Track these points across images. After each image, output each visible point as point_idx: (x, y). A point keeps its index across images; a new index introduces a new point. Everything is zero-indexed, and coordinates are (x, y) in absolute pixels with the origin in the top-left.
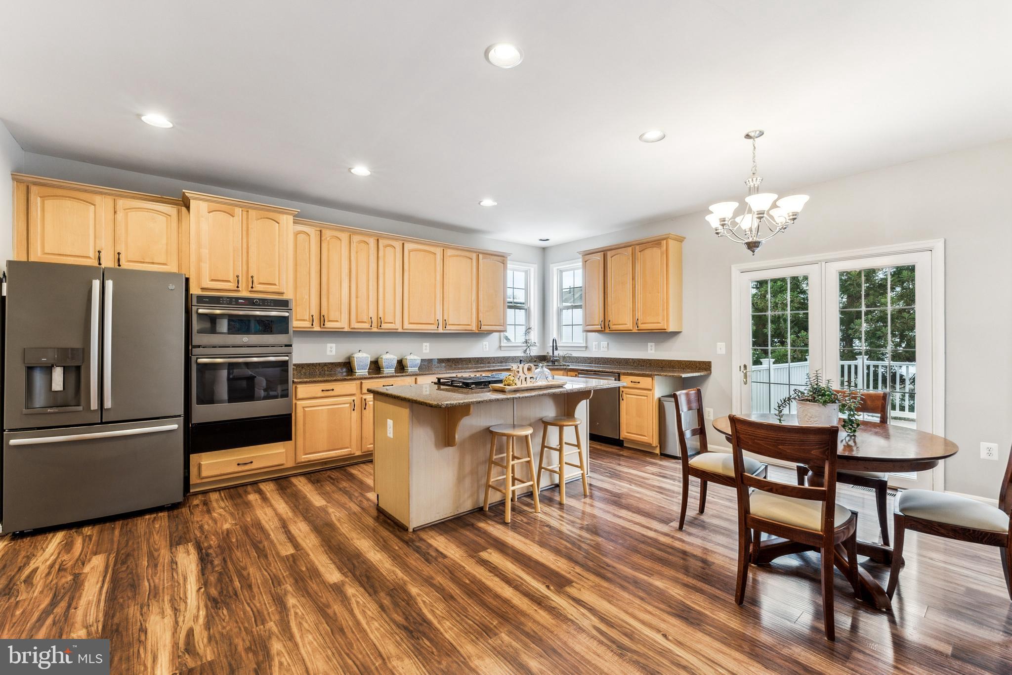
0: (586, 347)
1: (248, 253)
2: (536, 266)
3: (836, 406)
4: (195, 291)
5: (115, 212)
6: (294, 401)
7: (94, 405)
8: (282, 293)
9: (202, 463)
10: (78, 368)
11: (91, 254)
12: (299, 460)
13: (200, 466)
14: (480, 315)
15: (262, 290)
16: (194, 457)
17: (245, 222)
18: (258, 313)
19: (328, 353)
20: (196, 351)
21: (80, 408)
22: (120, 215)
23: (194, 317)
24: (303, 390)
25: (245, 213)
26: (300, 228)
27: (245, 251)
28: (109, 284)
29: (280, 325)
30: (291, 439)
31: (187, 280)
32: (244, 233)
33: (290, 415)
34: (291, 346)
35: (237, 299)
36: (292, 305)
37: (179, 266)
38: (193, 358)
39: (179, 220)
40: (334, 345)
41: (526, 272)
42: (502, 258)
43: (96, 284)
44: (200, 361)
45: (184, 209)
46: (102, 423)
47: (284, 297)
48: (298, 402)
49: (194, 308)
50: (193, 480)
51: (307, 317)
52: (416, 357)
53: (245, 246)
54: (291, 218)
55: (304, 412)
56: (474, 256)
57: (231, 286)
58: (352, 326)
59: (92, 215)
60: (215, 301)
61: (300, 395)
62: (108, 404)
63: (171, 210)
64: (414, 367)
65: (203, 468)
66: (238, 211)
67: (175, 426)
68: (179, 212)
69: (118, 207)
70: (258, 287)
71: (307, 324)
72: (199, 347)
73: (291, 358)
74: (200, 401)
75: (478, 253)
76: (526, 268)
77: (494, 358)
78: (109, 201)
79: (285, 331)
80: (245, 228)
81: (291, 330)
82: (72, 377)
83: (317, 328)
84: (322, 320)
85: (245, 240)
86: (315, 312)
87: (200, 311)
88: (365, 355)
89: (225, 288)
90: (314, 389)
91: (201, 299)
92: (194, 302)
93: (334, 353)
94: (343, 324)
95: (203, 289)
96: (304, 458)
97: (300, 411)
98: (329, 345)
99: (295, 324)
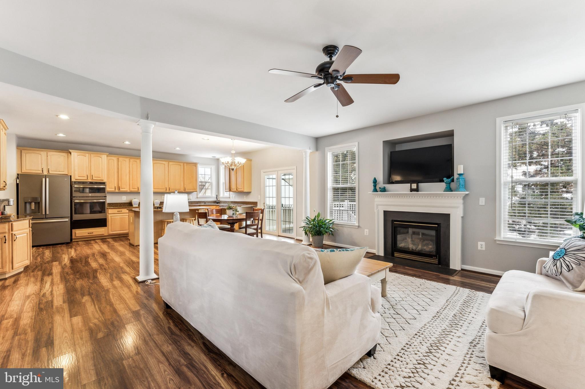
0: (230, 197)
1: (91, 168)
2: (214, 166)
3: (232, 210)
4: (73, 180)
5: (47, 156)
6: (107, 214)
7: (44, 213)
8: (103, 180)
9: (76, 232)
10: (39, 203)
11: (40, 169)
12: (109, 233)
13: (75, 233)
14: (185, 186)
15: (96, 179)
16: (73, 230)
17: (90, 158)
18: (96, 187)
19: (123, 199)
20: (74, 198)
21: (40, 214)
22: (49, 157)
23: (73, 187)
24: (110, 211)
25: (89, 155)
26: (109, 158)
27: (90, 167)
28: (47, 179)
29: (103, 190)
30: (106, 226)
31: (71, 176)
32: (89, 162)
33: (106, 219)
34: (106, 197)
35: (87, 182)
36: (107, 184)
37: (68, 172)
38: (73, 200)
39: (68, 158)
40: (125, 197)
41: (211, 168)
42: (195, 164)
43: (44, 179)
44: (75, 201)
45: (69, 154)
46: (46, 218)
47: (104, 181)
48: (109, 215)
49: (73, 185)
50: (73, 237)
51: (113, 187)
52: (158, 201)
53: (90, 165)
54: (106, 156)
55: (111, 218)
56: (182, 164)
57: (86, 178)
58: (131, 190)
59: (40, 157)
60: (79, 183)
61: (109, 212)
62: (48, 213)
63: (65, 154)
64: (157, 204)
65: (77, 234)
66: (87, 155)
67: (68, 220)
68: (68, 155)
69: (48, 155)
70: (94, 178)
71: (113, 190)
72: (75, 197)
73: (106, 201)
74: (76, 213)
75: (184, 163)
76: (211, 167)
77: (194, 202)
78: (45, 153)
79: (104, 192)
80: (90, 160)
81: (106, 191)
82: (37, 205)
83: (117, 191)
84: (119, 188)
85: (90, 164)
86: (116, 186)
87: (75, 186)
88: (137, 200)
89: (83, 179)
90: (115, 211)
91: (75, 182)
92: (73, 184)
93: (125, 199)
94: (127, 189)
95: (76, 179)
96: (111, 233)
97: (109, 218)
98: (123, 197)
99: (108, 189)
